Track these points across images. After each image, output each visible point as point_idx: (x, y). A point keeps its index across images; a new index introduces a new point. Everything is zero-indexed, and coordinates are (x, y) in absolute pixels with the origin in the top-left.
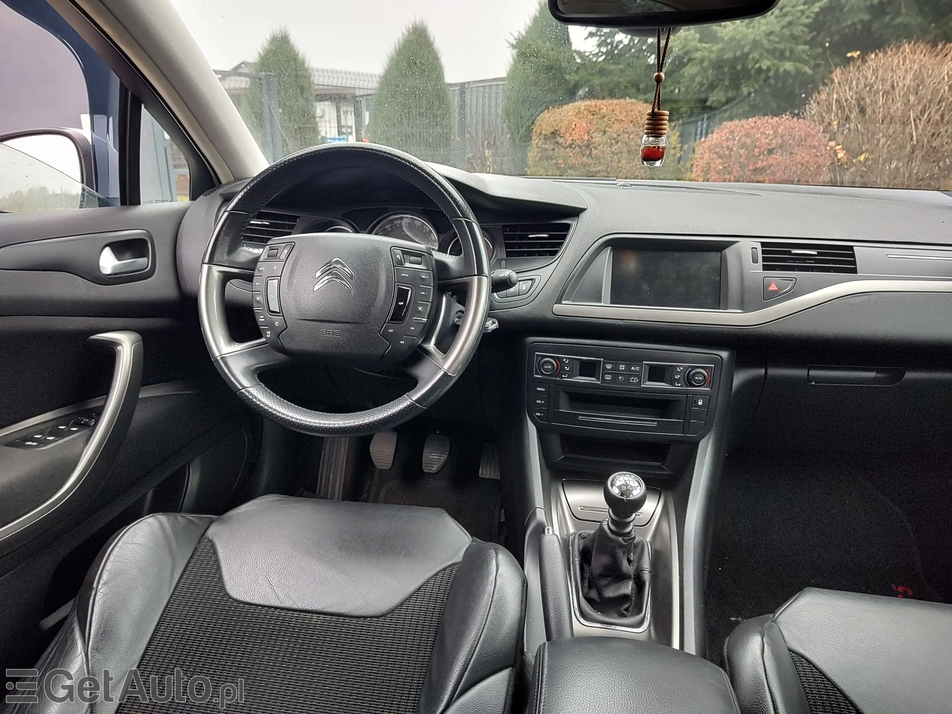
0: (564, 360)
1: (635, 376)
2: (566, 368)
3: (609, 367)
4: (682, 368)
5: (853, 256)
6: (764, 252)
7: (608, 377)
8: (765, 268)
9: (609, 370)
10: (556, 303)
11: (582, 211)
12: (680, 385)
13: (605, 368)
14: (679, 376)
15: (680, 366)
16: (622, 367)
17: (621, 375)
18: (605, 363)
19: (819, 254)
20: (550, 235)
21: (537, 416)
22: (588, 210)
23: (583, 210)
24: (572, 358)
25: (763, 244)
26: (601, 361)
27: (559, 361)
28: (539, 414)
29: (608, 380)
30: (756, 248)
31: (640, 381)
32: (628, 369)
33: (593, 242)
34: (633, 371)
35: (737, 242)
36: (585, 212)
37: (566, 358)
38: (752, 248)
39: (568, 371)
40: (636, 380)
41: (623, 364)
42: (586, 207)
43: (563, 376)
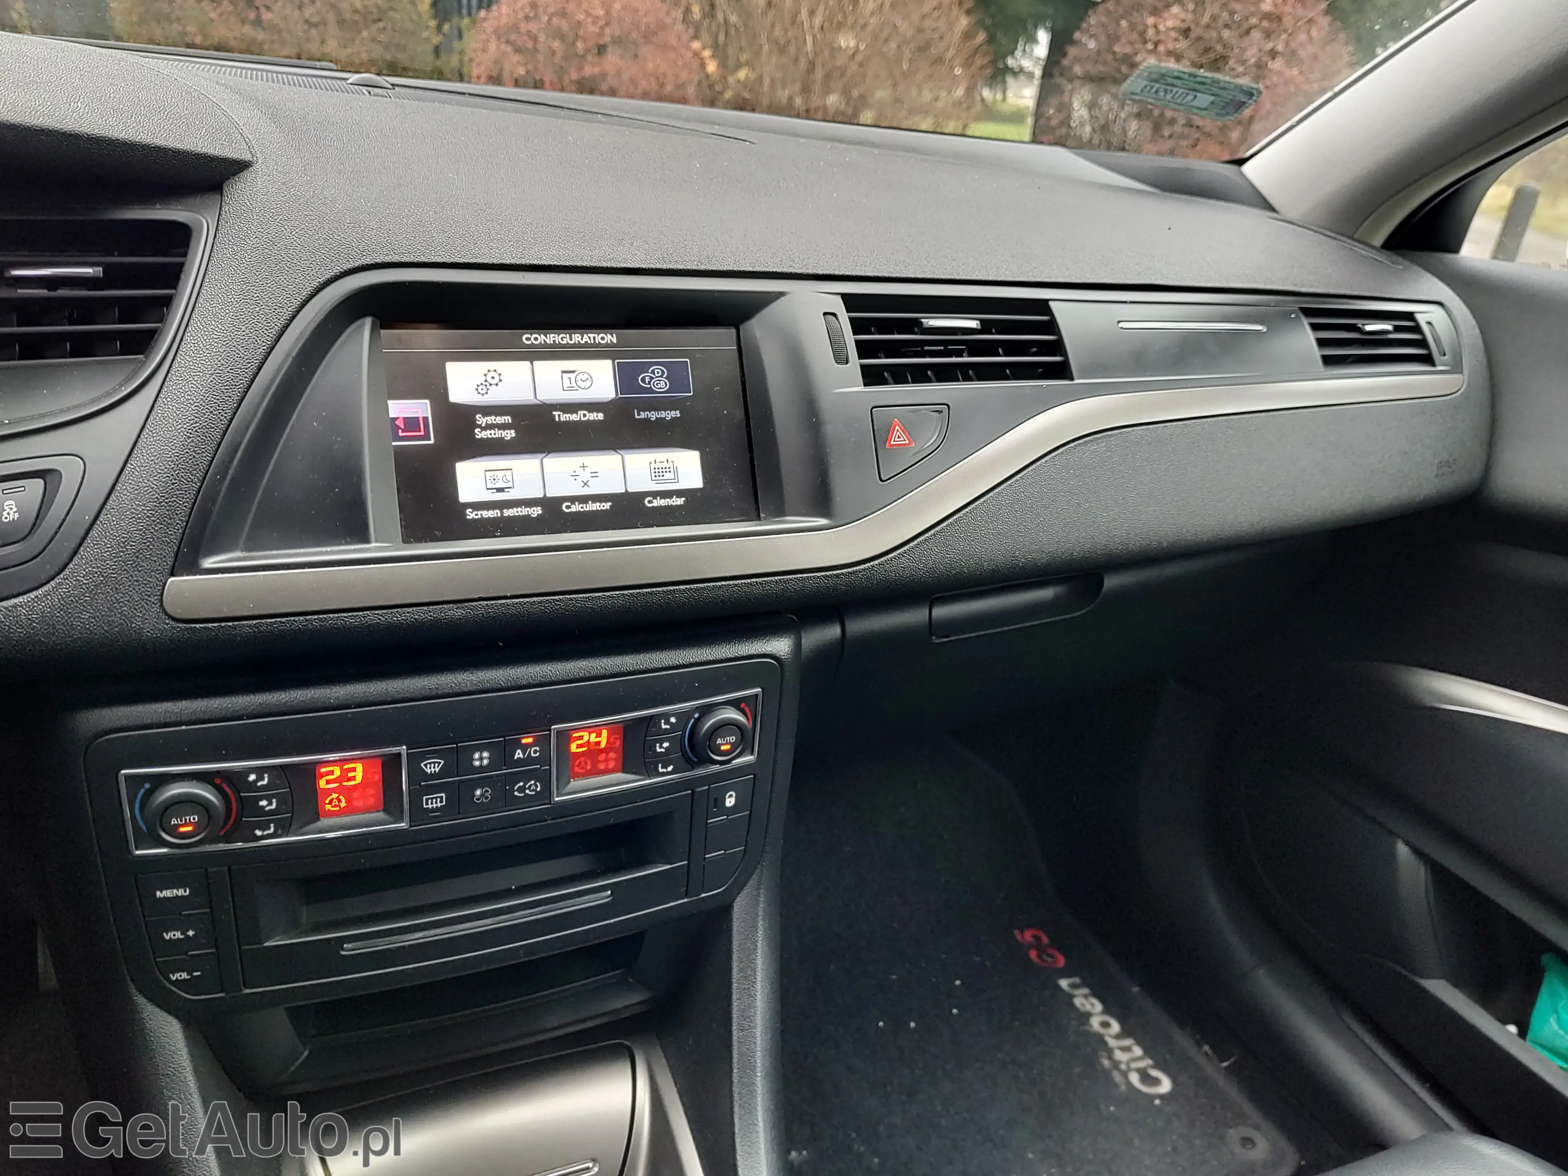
0: (252, 777)
1: (526, 776)
2: (263, 803)
3: (432, 767)
4: (673, 720)
5: (1051, 326)
6: (858, 326)
7: (434, 802)
8: (872, 376)
9: (433, 776)
10: (172, 574)
11: (235, 174)
12: (670, 768)
13: (417, 775)
14: (666, 745)
15: (666, 716)
16: (481, 758)
17: (479, 783)
18: (414, 760)
19: (986, 327)
20: (107, 268)
21: (178, 983)
22: (256, 167)
23: (238, 167)
24: (282, 767)
25: (850, 301)
26: (399, 755)
27: (231, 783)
28: (185, 976)
29: (437, 809)
30: (834, 315)
31: (547, 787)
32: (503, 756)
33: (296, 303)
34: (520, 762)
35: (781, 294)
36: (247, 175)
37: (260, 771)
38: (825, 314)
39: (271, 813)
40: (533, 787)
41: (480, 748)
42: (247, 157)
43: (259, 833)
